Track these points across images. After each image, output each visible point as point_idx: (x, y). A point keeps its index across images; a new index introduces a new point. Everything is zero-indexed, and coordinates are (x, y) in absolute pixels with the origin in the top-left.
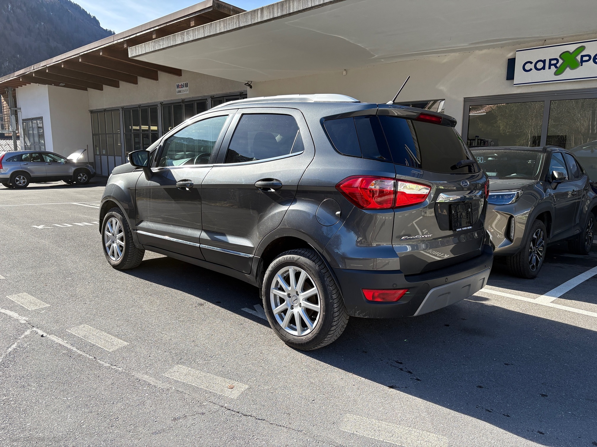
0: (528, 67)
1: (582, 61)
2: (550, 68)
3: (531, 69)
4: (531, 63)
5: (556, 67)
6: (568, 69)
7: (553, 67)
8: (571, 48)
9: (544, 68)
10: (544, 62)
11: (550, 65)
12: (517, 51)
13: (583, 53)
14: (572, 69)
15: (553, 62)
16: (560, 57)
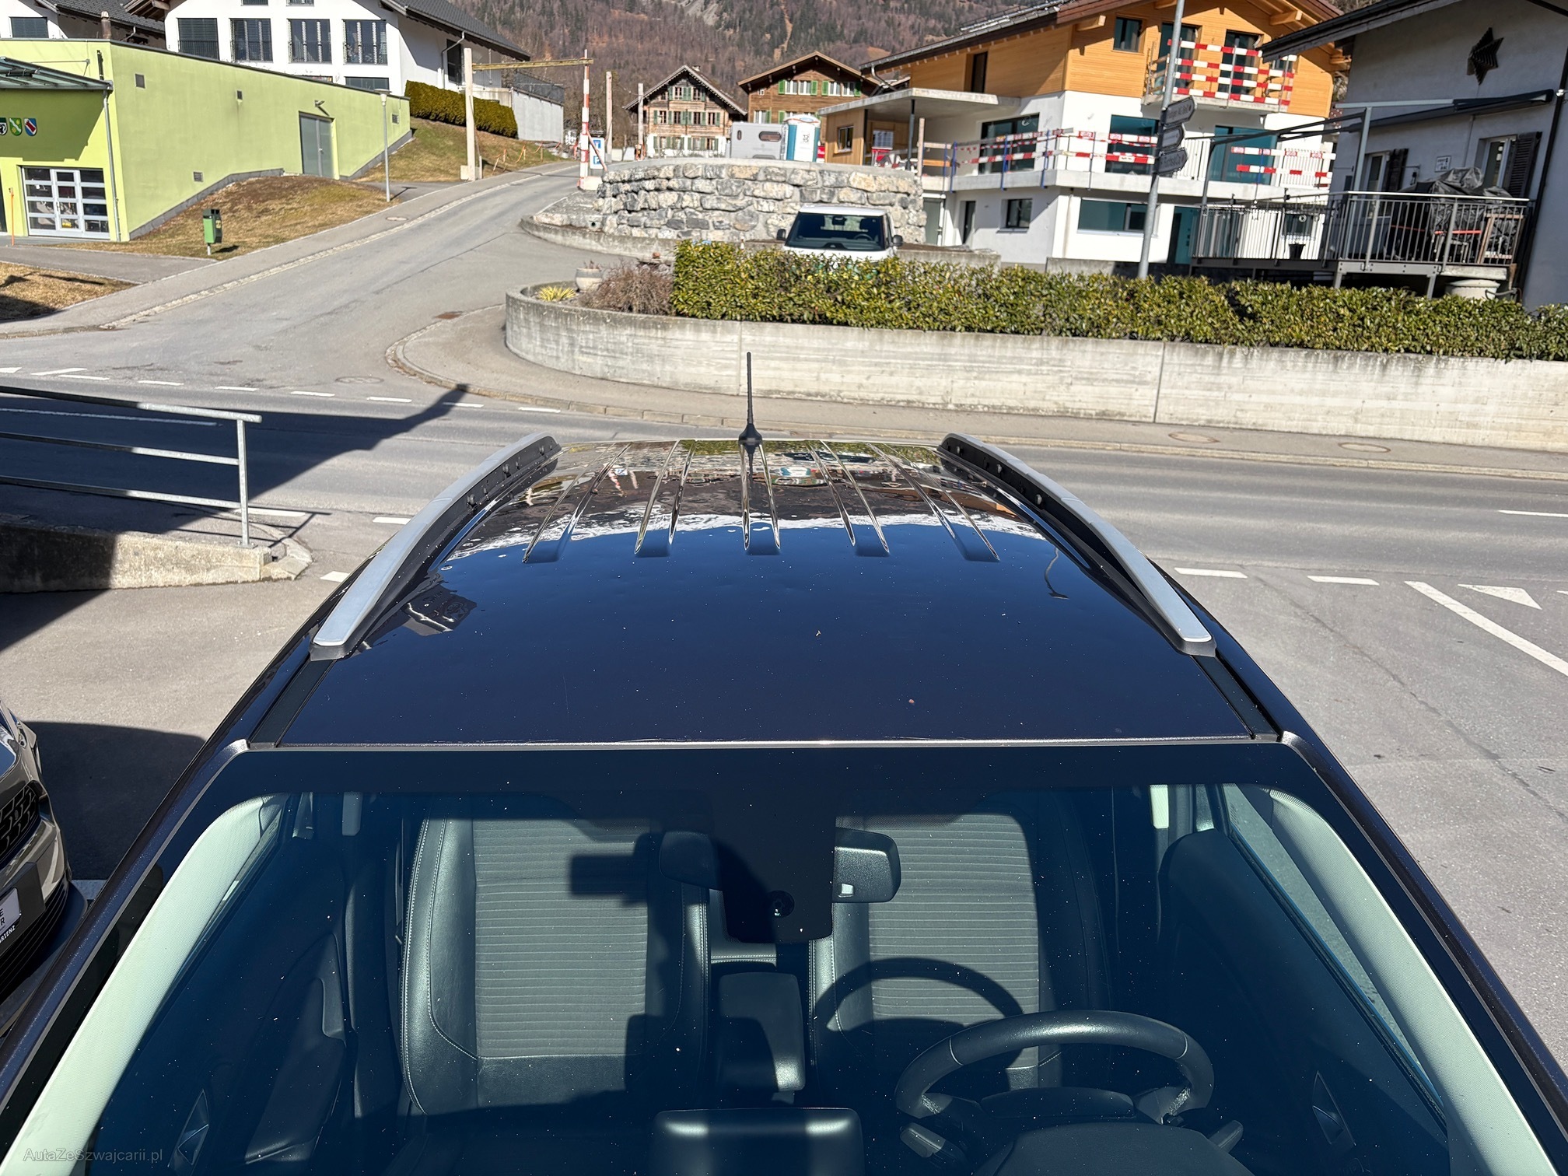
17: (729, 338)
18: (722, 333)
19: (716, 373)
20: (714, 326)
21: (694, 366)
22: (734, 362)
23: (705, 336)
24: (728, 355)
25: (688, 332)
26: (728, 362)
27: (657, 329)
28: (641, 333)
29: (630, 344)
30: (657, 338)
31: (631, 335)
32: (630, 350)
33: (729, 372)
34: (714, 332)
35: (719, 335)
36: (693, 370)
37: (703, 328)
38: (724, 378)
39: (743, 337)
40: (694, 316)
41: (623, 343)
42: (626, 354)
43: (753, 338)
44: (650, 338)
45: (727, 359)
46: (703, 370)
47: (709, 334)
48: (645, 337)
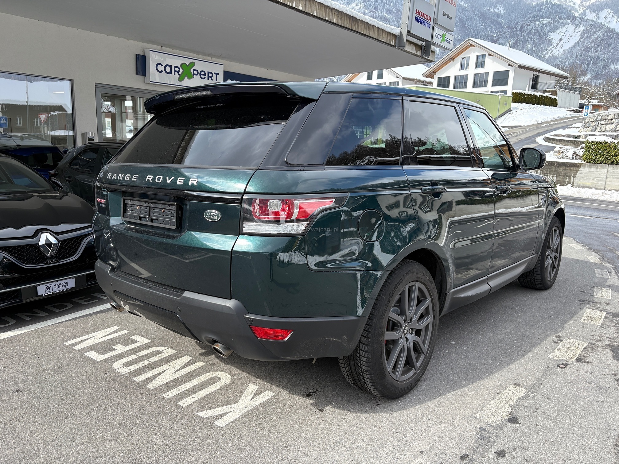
0: (160, 68)
1: (194, 74)
2: (175, 74)
3: (162, 71)
4: (162, 65)
5: (179, 74)
6: (186, 77)
7: (176, 73)
8: (188, 62)
9: (170, 72)
10: (170, 67)
11: (175, 71)
12: (150, 50)
13: (194, 68)
14: (189, 78)
15: (177, 69)
16: (181, 65)
17: (603, 170)
18: (600, 169)
19: (596, 183)
20: (597, 166)
21: (587, 180)
22: (604, 179)
23: (593, 170)
24: (602, 177)
25: (586, 168)
26: (602, 179)
27: (574, 167)
28: (568, 168)
29: (563, 172)
30: (574, 170)
31: (564, 169)
32: (563, 174)
33: (601, 183)
34: (597, 168)
35: (599, 169)
36: (586, 181)
37: (593, 167)
38: (599, 185)
39: (609, 170)
40: (590, 162)
41: (560, 172)
42: (561, 176)
43: (613, 170)
44: (571, 170)
45: (601, 178)
46: (591, 181)
47: (595, 169)
48: (569, 170)
